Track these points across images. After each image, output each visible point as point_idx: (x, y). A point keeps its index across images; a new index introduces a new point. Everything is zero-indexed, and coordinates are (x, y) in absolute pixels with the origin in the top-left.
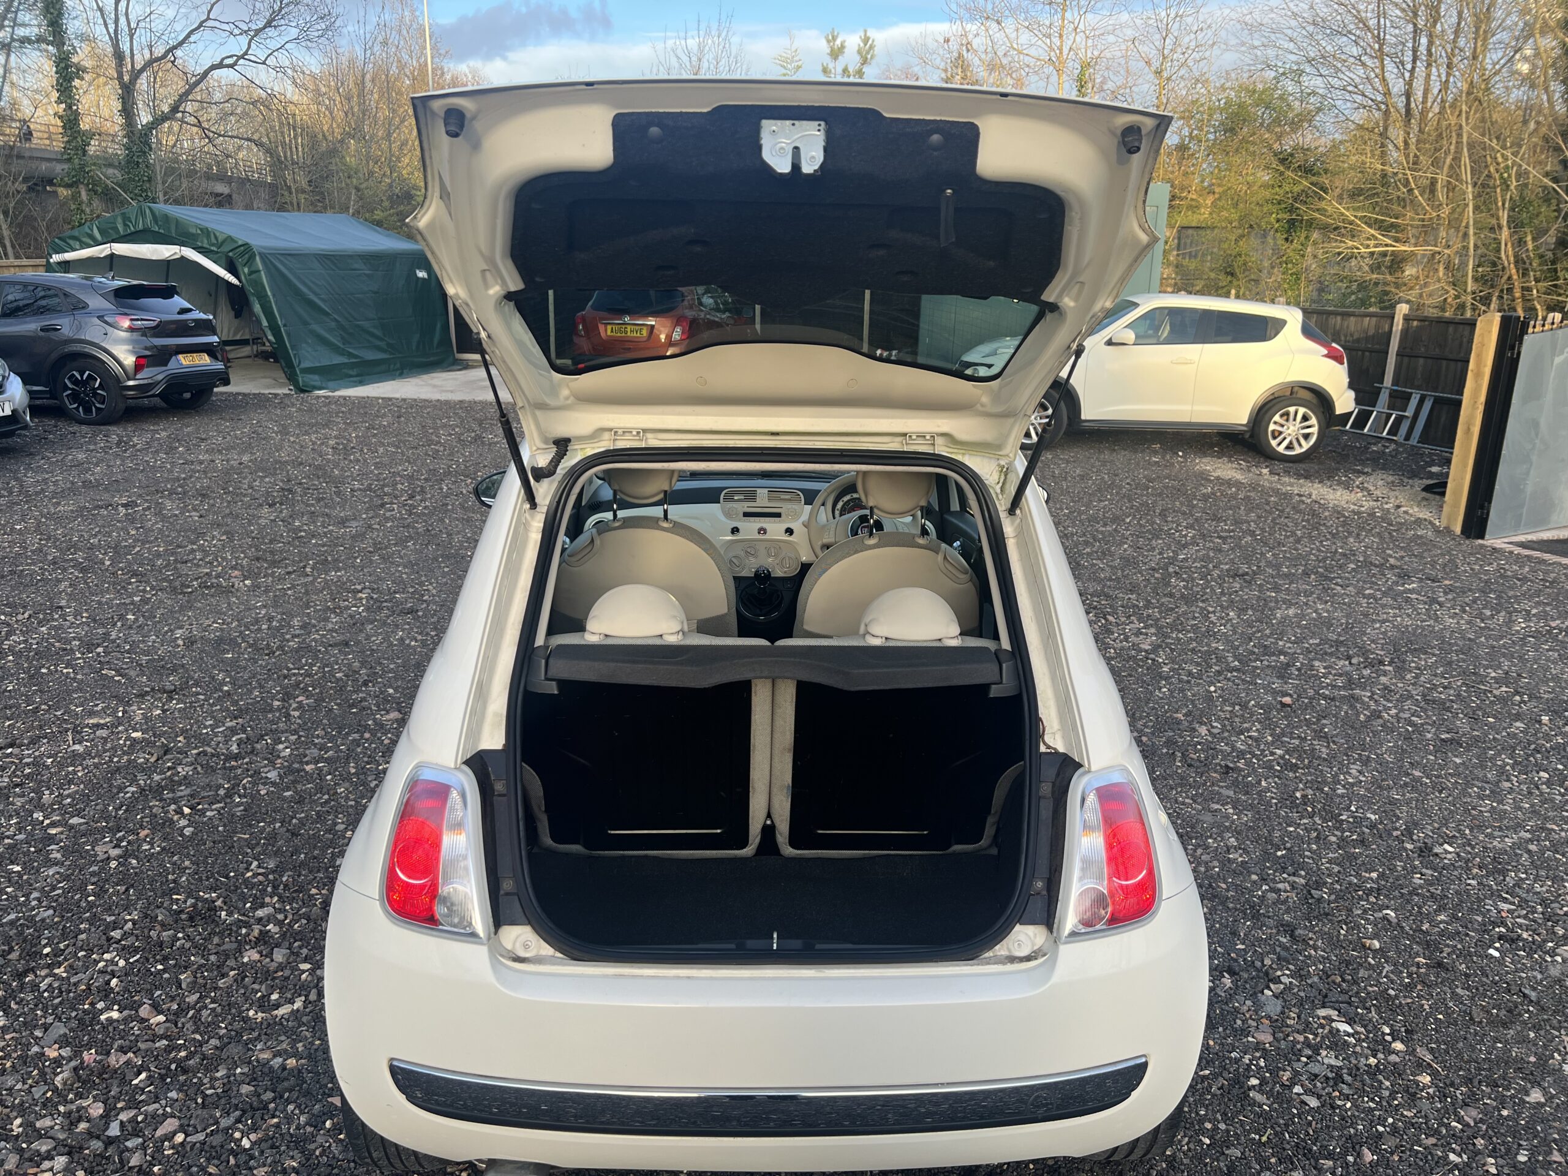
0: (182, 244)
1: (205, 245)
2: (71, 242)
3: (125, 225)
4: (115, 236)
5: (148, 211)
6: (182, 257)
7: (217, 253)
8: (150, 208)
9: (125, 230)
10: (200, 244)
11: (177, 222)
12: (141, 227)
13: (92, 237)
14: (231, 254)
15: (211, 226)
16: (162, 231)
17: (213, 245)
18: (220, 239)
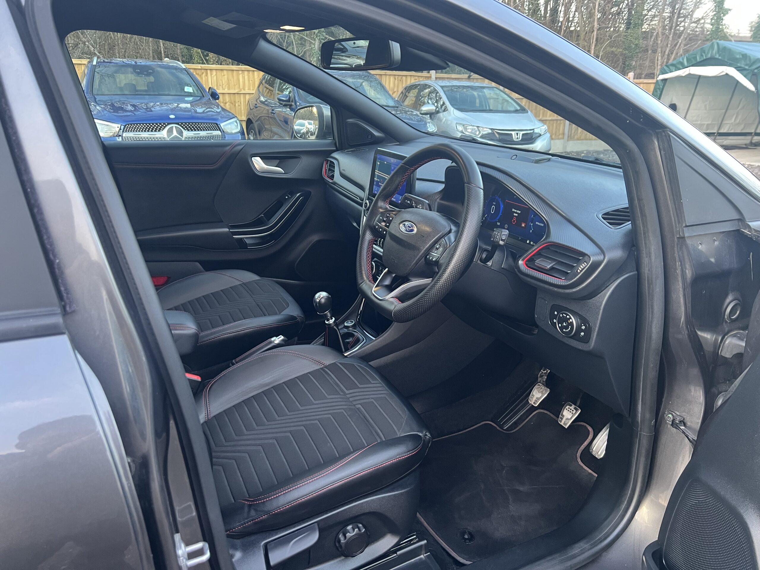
0: (730, 65)
1: (743, 66)
2: (671, 67)
3: (702, 55)
4: (694, 62)
5: (716, 47)
6: (727, 74)
7: (748, 70)
8: (718, 44)
9: (700, 58)
10: (739, 65)
11: (730, 50)
12: (709, 56)
13: (682, 64)
14: (756, 71)
15: (748, 52)
16: (720, 58)
17: (746, 65)
18: (752, 61)
